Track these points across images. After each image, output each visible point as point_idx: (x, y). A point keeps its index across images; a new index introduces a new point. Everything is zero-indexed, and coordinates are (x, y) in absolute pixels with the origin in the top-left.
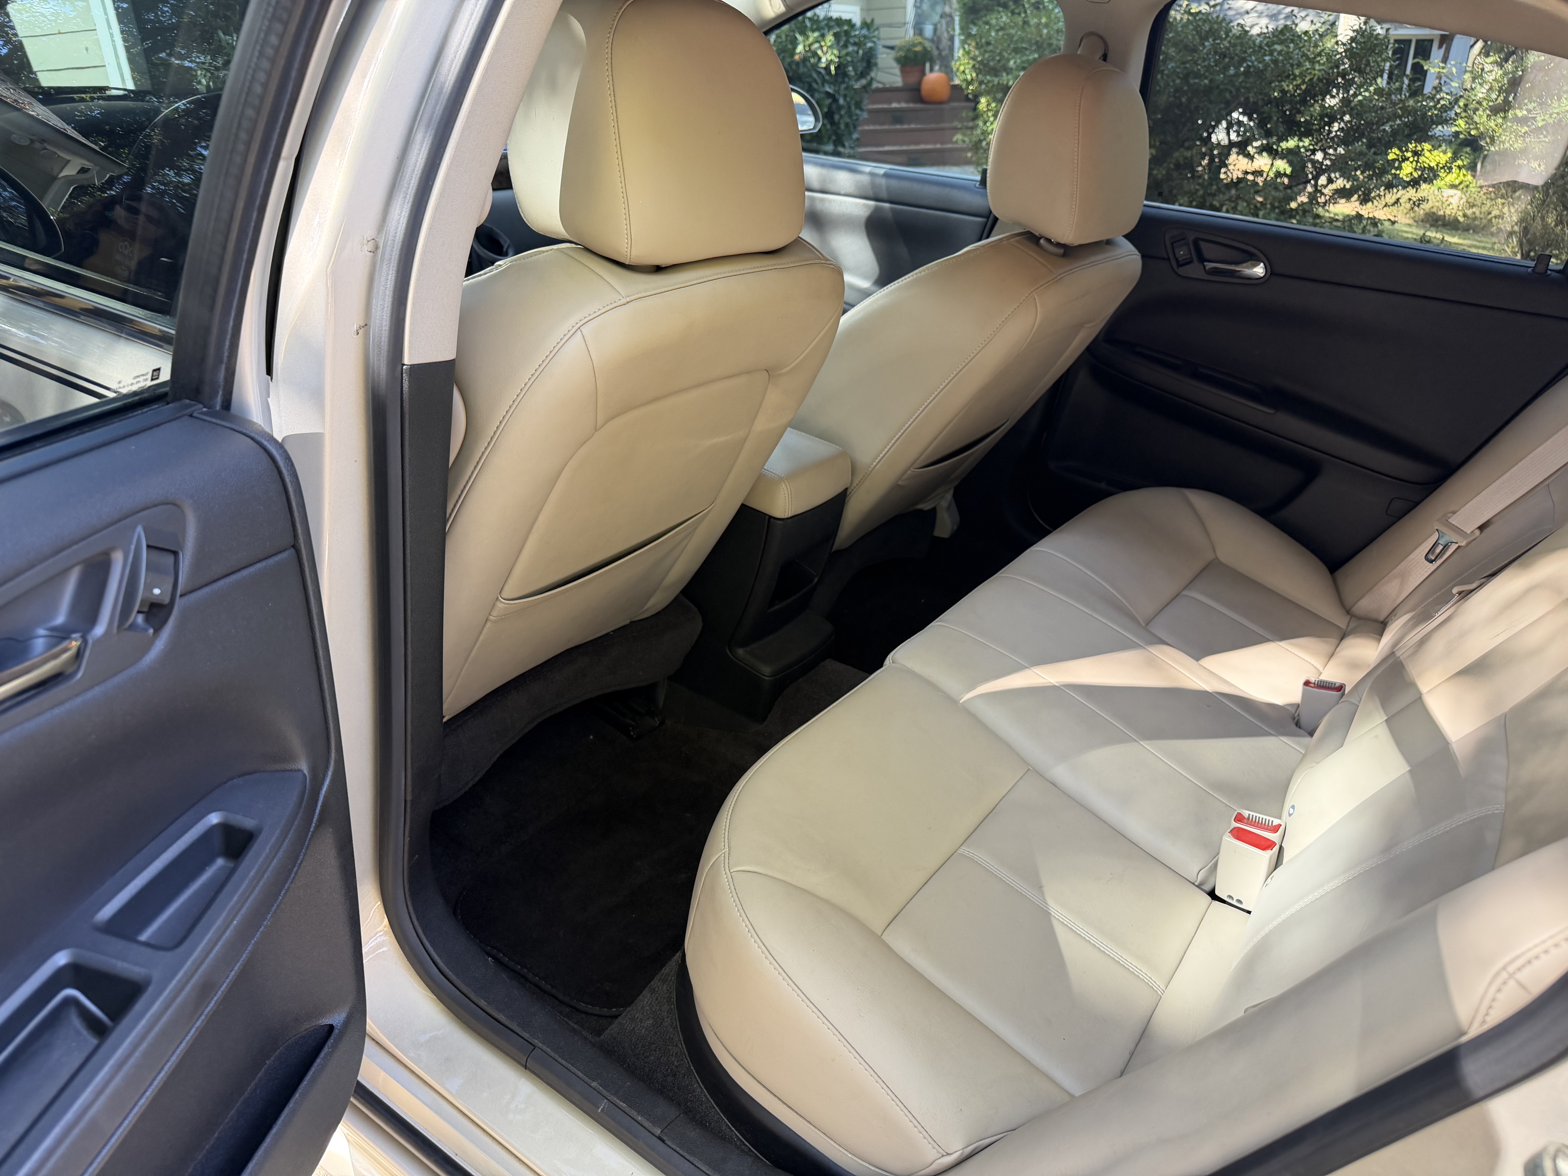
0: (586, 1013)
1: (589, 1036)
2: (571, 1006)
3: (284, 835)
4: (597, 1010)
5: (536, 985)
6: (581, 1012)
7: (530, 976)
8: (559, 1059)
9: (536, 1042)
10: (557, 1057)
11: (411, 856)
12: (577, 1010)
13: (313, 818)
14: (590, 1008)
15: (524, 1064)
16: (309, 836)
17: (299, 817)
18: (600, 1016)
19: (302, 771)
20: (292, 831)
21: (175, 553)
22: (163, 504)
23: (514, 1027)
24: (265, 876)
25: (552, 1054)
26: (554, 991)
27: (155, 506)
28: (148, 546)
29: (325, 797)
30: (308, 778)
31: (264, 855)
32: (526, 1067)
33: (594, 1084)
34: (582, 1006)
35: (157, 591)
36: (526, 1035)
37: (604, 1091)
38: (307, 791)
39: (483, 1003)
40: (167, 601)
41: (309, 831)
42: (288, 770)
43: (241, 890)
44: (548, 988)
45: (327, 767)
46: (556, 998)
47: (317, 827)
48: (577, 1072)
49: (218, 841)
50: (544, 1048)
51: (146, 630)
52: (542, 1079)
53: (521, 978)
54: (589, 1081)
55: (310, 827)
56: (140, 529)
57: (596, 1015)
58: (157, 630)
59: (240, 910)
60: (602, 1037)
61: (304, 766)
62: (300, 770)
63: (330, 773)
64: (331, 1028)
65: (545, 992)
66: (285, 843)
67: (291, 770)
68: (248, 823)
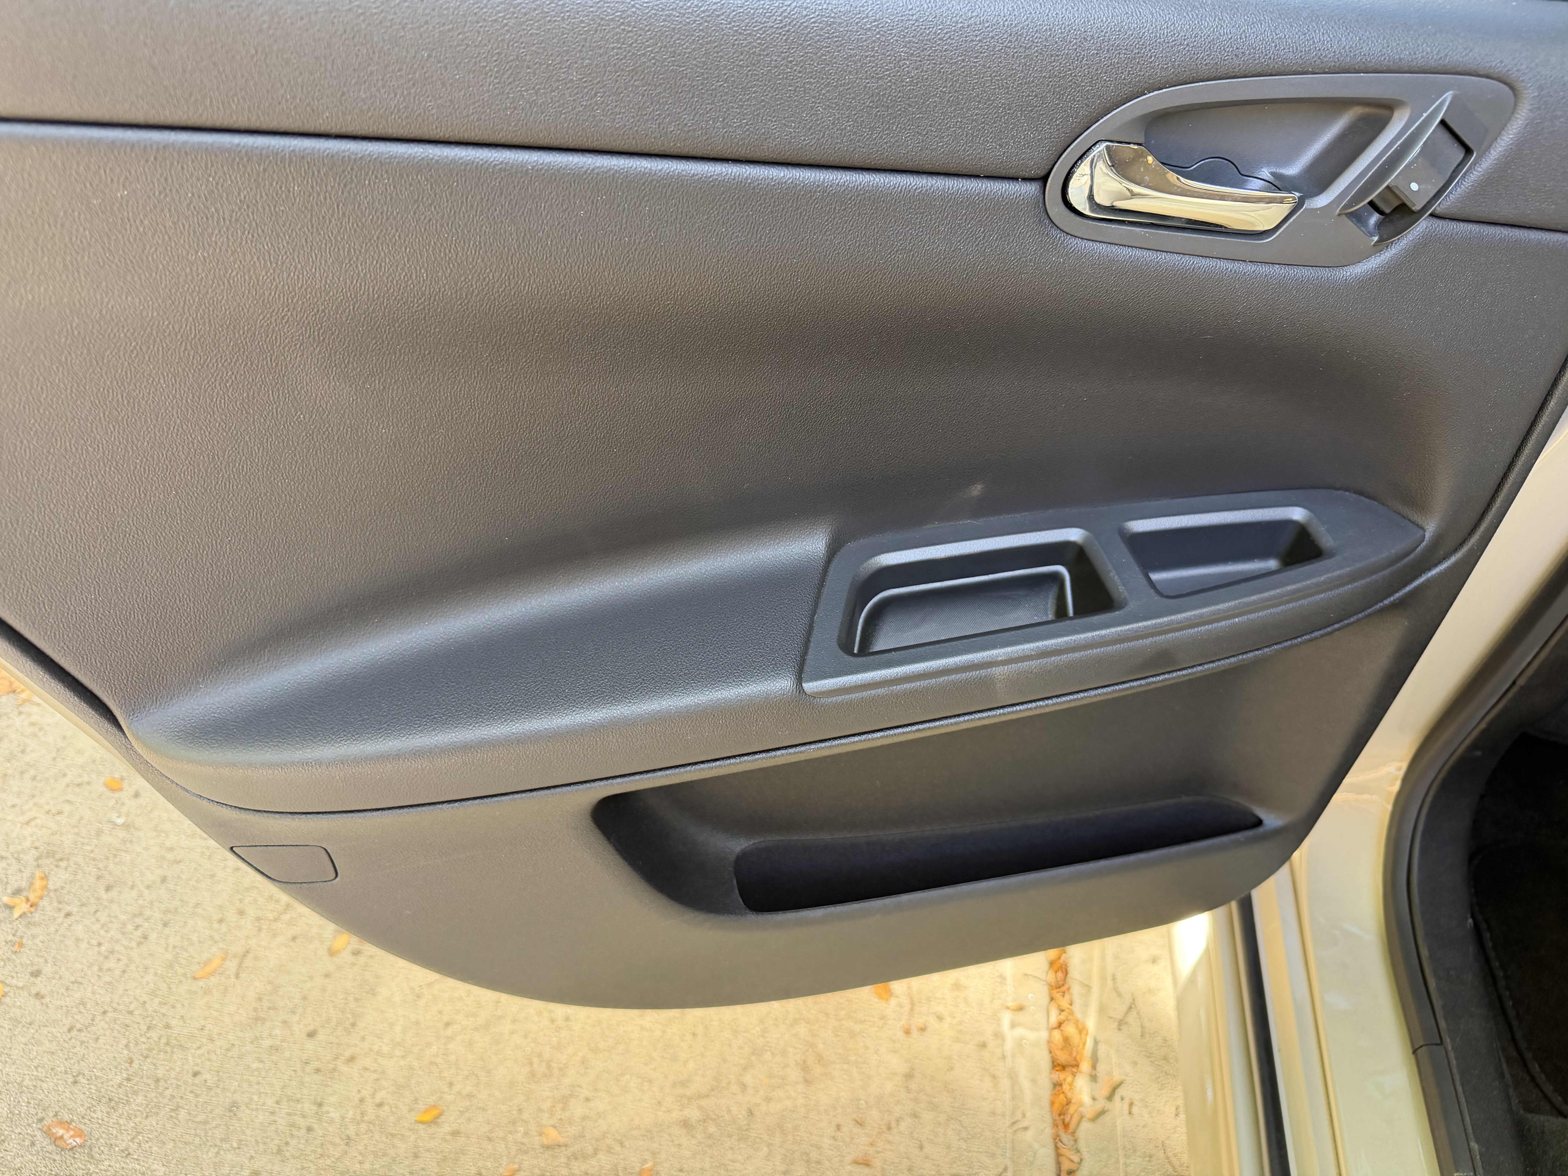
0: (1533, 1079)
1: (1515, 1102)
2: (1520, 1054)
3: (1353, 577)
4: (1549, 1089)
5: (1500, 998)
6: (1529, 1072)
7: (1502, 983)
8: (1458, 1083)
9: (1447, 1040)
10: (1457, 1077)
11: (1474, 746)
12: (1525, 1065)
13: (1397, 592)
14: (1542, 1078)
15: (1417, 1047)
16: (1378, 606)
17: (1381, 574)
18: (1546, 1097)
19: (1424, 531)
20: (1363, 582)
21: (1468, 151)
22: (1499, 80)
23: (1438, 1003)
24: (1300, 602)
25: (1455, 1070)
26: (1515, 1023)
27: (1488, 77)
28: (1443, 123)
29: (1428, 580)
30: (1424, 543)
31: (1314, 580)
32: (1415, 1052)
33: (1474, 1145)
34: (1536, 1068)
35: (1414, 186)
36: (1443, 1024)
37: (1480, 1164)
38: (1412, 556)
39: (1425, 953)
40: (1417, 207)
41: (1382, 601)
42: (1410, 520)
43: (1266, 595)
44: (1511, 1013)
45: (1455, 550)
46: (1510, 1028)
47: (1394, 606)
48: (1467, 1119)
49: (1286, 540)
50: (1452, 1055)
51: (1372, 236)
52: (1421, 1080)
53: (1489, 976)
54: (1472, 1136)
55: (1385, 598)
56: (1448, 96)
57: (1542, 1091)
58: (1384, 241)
59: (1251, 612)
60: (1529, 1116)
61: (1431, 528)
62: (1422, 528)
63: (1453, 559)
64: (1259, 823)
65: (1504, 1013)
66: (1346, 588)
67: (1413, 523)
68: (1325, 539)
